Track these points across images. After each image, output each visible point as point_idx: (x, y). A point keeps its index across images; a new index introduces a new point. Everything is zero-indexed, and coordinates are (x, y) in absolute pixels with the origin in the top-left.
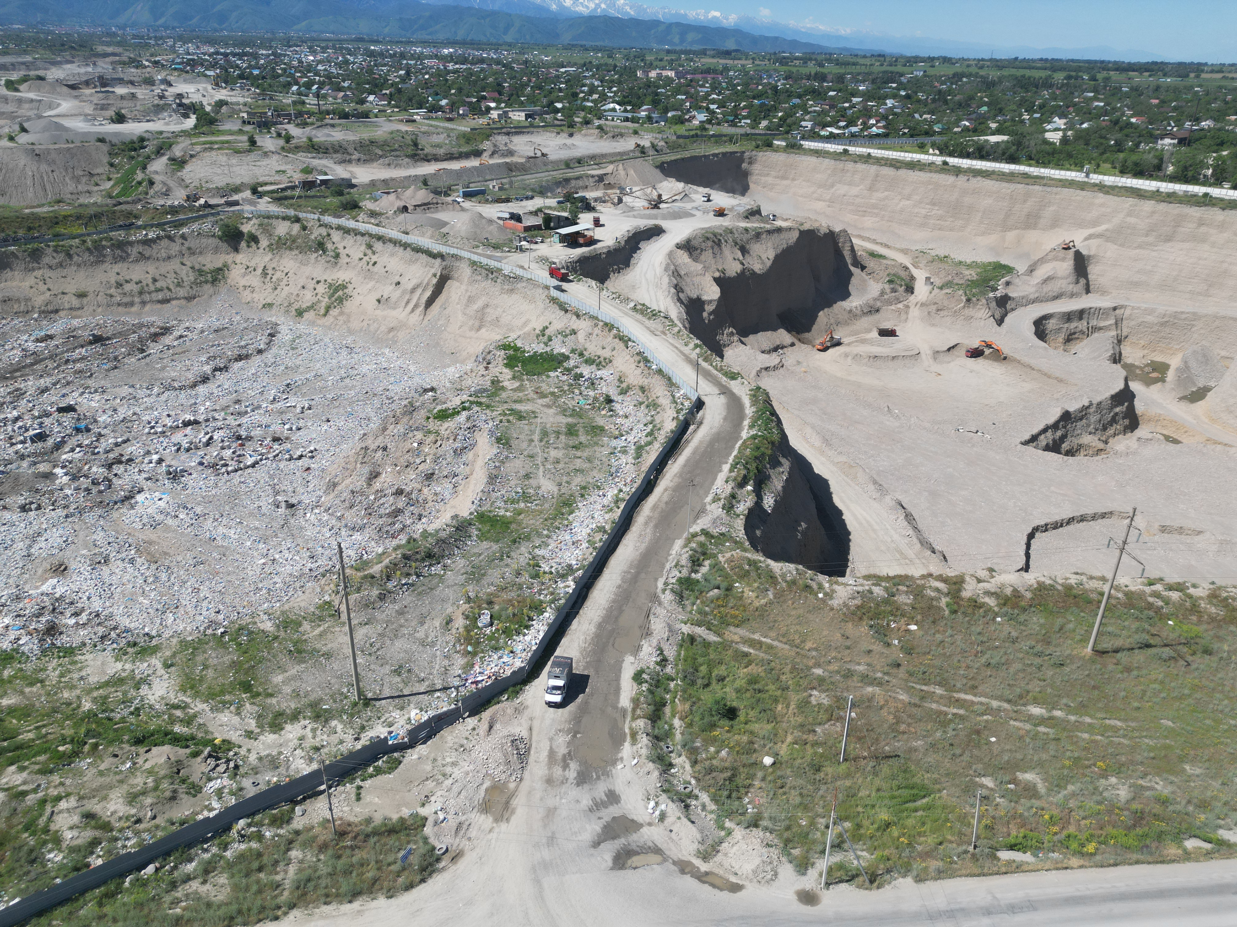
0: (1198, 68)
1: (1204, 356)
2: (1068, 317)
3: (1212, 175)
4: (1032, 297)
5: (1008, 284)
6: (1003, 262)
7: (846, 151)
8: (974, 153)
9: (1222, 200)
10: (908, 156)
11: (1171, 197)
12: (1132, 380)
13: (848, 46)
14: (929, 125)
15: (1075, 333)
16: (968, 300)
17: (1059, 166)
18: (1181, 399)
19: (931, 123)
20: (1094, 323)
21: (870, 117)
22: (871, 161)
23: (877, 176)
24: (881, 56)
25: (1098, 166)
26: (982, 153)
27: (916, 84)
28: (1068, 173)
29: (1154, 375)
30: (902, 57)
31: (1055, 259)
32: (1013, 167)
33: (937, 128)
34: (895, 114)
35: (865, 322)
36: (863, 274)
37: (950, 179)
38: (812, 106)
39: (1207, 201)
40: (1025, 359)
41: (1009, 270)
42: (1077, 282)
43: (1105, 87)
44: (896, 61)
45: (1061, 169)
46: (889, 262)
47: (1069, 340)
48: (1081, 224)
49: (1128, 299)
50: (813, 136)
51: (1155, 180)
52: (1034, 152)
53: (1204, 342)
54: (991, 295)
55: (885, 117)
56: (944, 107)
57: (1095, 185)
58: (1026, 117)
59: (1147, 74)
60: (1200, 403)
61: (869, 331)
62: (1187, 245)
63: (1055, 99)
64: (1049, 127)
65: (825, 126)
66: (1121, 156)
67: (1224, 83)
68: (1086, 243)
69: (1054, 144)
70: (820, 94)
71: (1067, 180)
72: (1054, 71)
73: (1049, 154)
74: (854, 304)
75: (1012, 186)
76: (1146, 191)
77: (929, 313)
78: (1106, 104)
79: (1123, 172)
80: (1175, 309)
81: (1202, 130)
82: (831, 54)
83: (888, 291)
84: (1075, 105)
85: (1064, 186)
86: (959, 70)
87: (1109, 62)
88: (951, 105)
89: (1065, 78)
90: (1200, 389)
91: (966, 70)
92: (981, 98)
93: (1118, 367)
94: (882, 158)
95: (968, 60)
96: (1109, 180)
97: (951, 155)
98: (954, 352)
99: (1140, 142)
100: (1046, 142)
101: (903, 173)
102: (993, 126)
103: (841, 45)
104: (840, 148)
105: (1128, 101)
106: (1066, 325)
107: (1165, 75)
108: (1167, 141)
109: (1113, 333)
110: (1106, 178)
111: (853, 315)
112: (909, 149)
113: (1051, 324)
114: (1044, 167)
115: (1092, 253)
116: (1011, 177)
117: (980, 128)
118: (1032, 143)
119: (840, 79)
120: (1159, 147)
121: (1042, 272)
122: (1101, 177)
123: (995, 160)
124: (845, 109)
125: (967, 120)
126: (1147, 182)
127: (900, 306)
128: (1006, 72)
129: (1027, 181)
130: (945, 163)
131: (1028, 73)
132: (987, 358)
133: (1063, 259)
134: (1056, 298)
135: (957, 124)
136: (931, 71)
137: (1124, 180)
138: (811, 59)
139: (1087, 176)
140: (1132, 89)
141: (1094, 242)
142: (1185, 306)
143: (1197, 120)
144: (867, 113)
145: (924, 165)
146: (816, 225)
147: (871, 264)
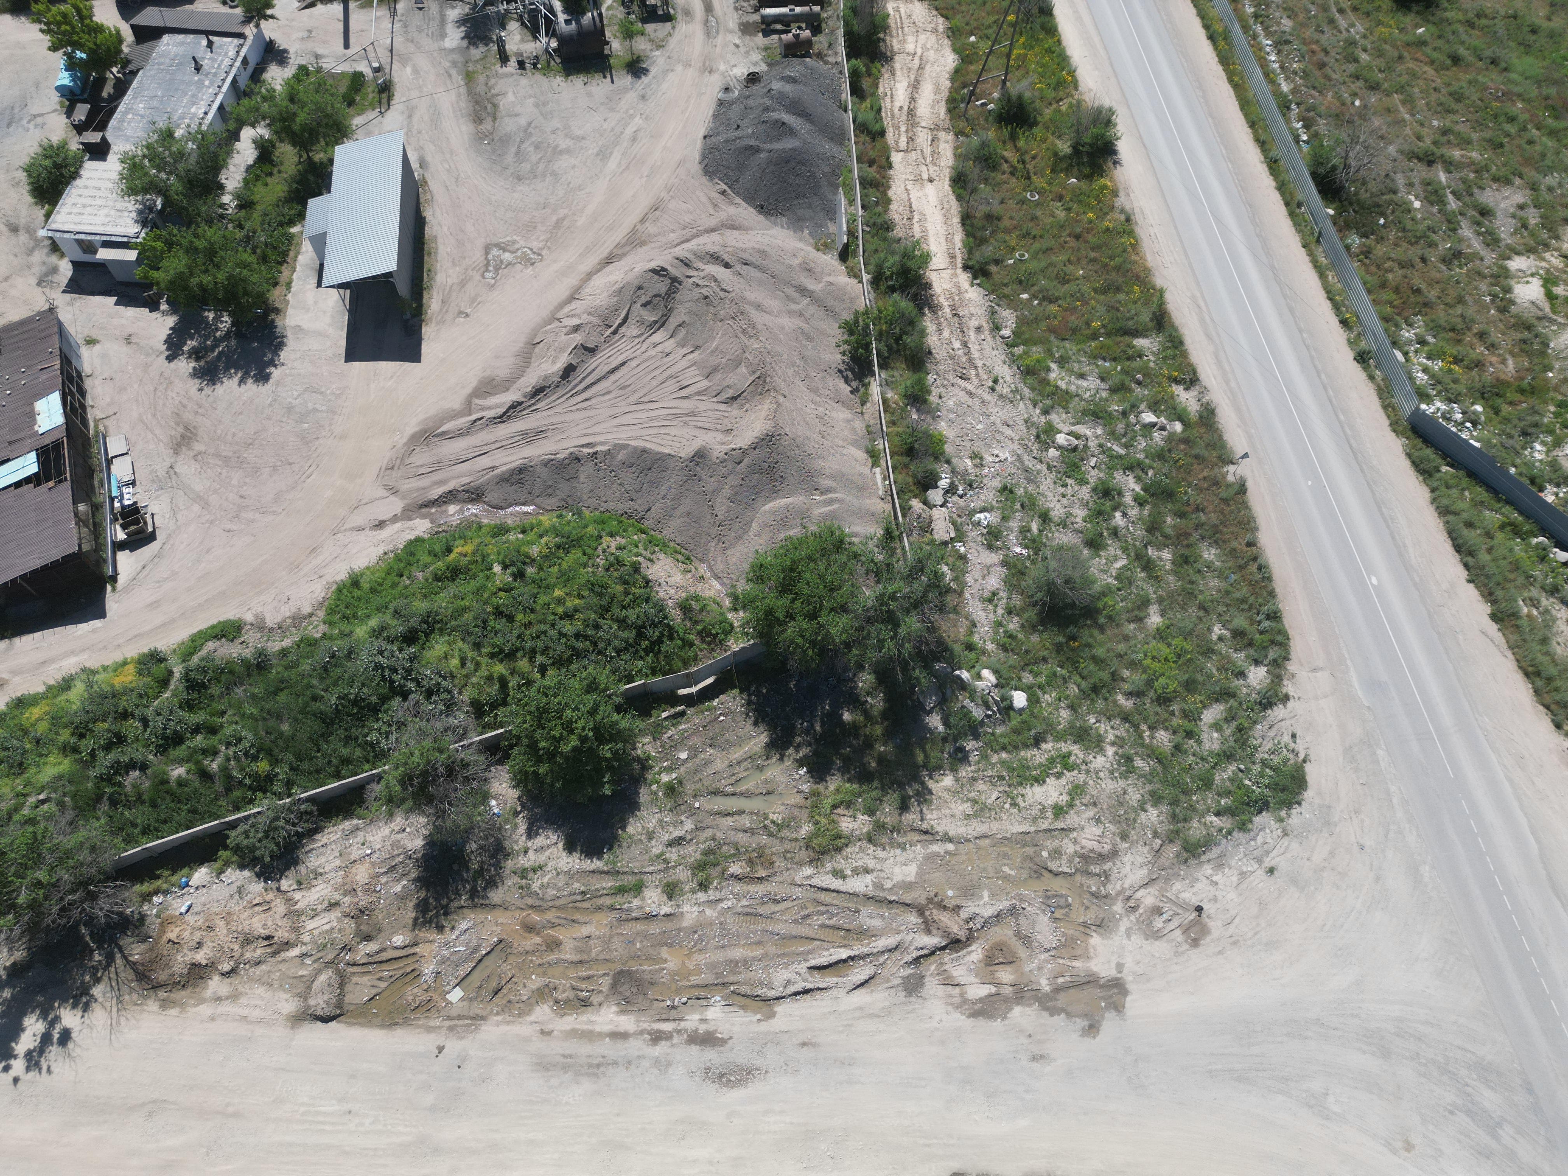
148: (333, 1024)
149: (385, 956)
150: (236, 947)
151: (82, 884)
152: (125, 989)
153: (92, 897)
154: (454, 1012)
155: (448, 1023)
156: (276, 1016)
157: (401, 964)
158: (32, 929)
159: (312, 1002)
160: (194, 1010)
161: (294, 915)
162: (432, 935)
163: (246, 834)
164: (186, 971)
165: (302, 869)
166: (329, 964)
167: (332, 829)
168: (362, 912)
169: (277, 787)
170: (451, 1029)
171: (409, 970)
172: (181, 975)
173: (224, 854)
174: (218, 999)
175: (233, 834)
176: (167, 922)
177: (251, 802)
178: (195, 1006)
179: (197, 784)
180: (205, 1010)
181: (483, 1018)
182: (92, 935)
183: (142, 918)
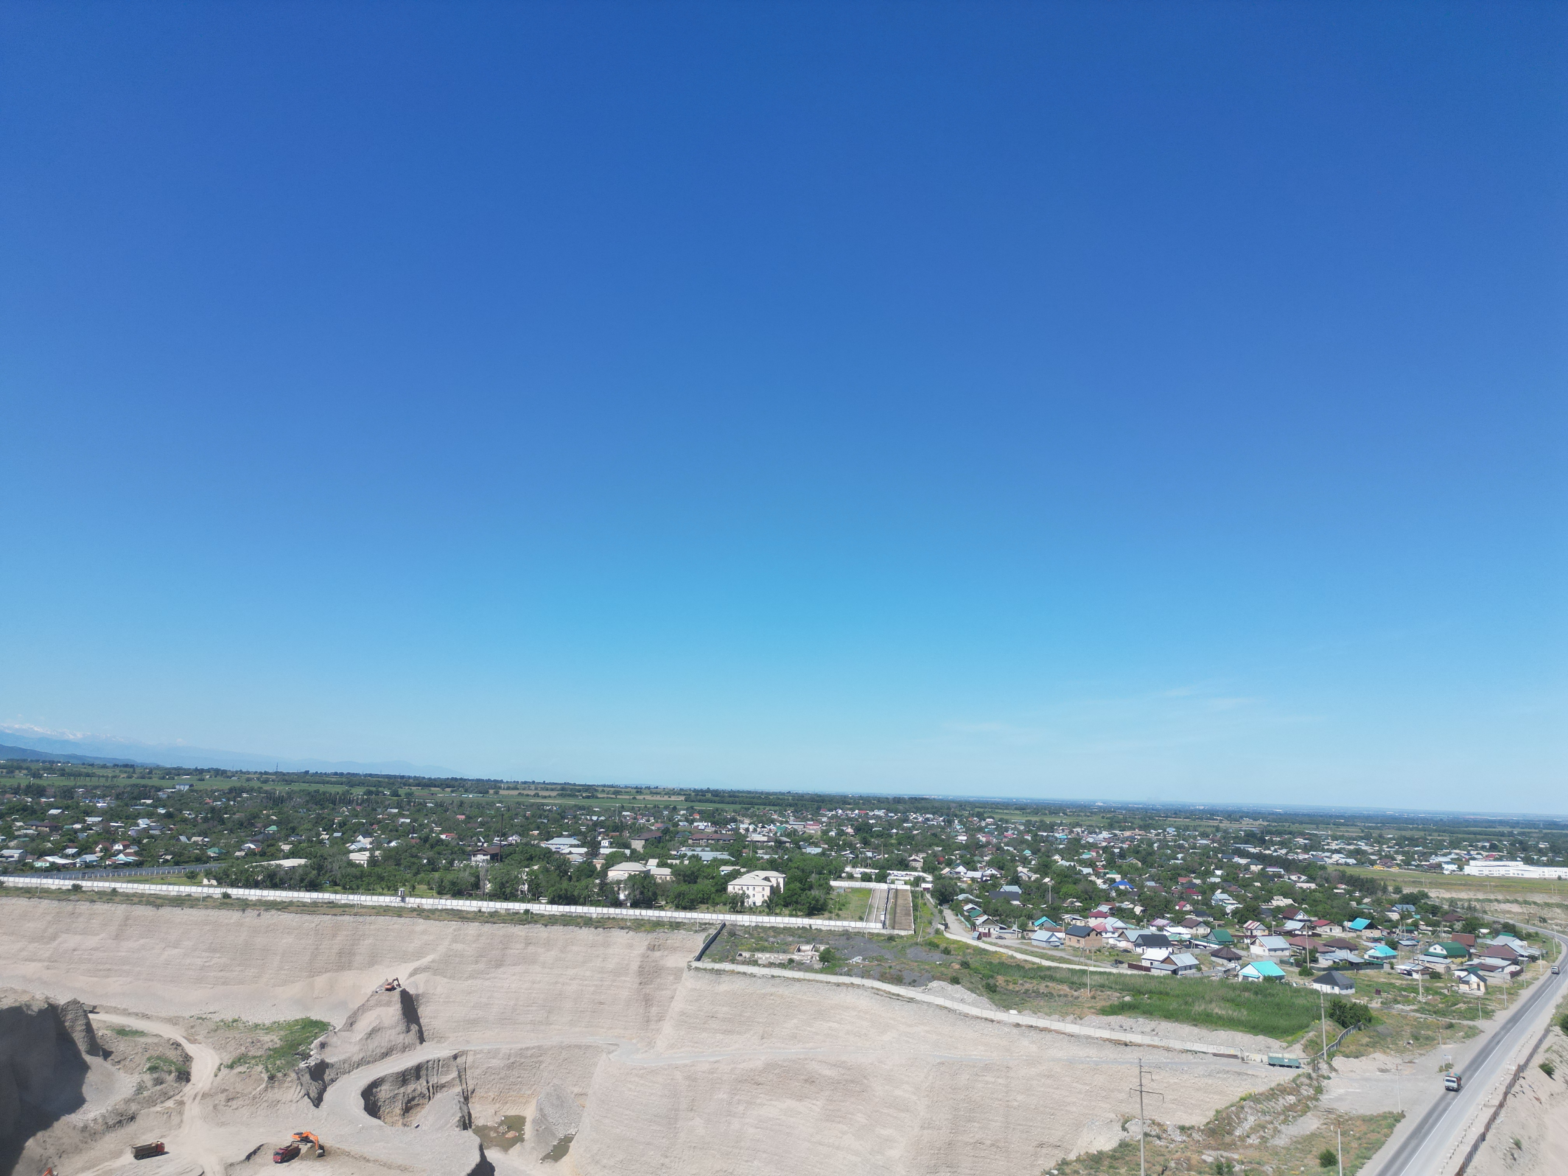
0: (496, 785)
1: (558, 1097)
2: (404, 1078)
3: (529, 890)
4: (356, 1058)
5: (323, 1046)
6: (314, 1017)
7: (77, 888)
8: (263, 881)
9: (543, 916)
10: (173, 890)
11: (493, 917)
12: (489, 1148)
13: (79, 752)
14: (201, 849)
15: (413, 1099)
16: (272, 1078)
17: (370, 890)
18: (543, 1159)
19: (204, 847)
20: (434, 1080)
21: (115, 842)
22: (117, 899)
23: (127, 918)
24: (128, 767)
25: (414, 888)
26: (275, 881)
27: (181, 801)
28: (381, 898)
29: (511, 1135)
30: (158, 768)
31: (379, 1004)
32: (315, 895)
33: (211, 853)
34: (151, 837)
35: (111, 1141)
36: (108, 1065)
37: (235, 916)
38: (20, 828)
39: (528, 918)
40: (355, 1149)
41: (321, 1026)
42: (408, 1031)
43: (409, 802)
44: (150, 772)
45: (373, 894)
46: (149, 1040)
47: (408, 1108)
48: (404, 958)
49: (468, 1042)
50: (22, 868)
51: (475, 899)
52: (339, 876)
53: (556, 1081)
54: (302, 1065)
55: (137, 841)
56: (220, 828)
57: (413, 910)
58: (325, 836)
59: (449, 790)
60: (564, 1159)
61: (118, 1154)
62: (518, 969)
63: (356, 816)
64: (353, 847)
65: (42, 854)
66: (436, 875)
67: (521, 799)
68: (412, 979)
69: (362, 866)
70: (34, 812)
71: (381, 906)
72: (352, 786)
73: (356, 877)
74: (91, 1115)
75: (317, 919)
76: (468, 912)
77: (215, 1107)
78: (414, 820)
79: (441, 893)
80: (520, 1046)
81: (511, 845)
82: (52, 762)
83: (149, 1084)
84: (379, 822)
85: (378, 914)
86: (238, 785)
87: (409, 777)
88: (230, 825)
89: (365, 794)
90: (561, 1140)
91: (245, 785)
92: (268, 816)
93: (469, 1133)
94: (135, 895)
95: (248, 773)
96: (428, 903)
97: (233, 885)
98: (257, 1159)
99: (454, 860)
100: (351, 864)
101: (167, 912)
102: (286, 848)
103: (69, 751)
104: (68, 884)
105: (434, 817)
106: (402, 1090)
107: (466, 791)
108: (480, 857)
109: (458, 1089)
110: (424, 901)
111: (89, 1134)
112: (173, 880)
113: (384, 1092)
114: (353, 893)
115: (420, 991)
116: (313, 908)
117: (269, 850)
118: (336, 866)
119: (68, 793)
120: (473, 864)
121: (365, 1024)
122: (418, 900)
123: (291, 888)
124: (76, 831)
125: (252, 842)
126: (468, 902)
127: (170, 1104)
128: (296, 787)
129: (334, 911)
130: (226, 896)
131: (322, 788)
132: (306, 1157)
133: (388, 1004)
134: (386, 1055)
135: (239, 846)
136: (199, 786)
137: (443, 901)
138: (20, 768)
139: (403, 900)
140: (436, 805)
141: (421, 978)
142: (529, 1040)
143: (504, 835)
144: (110, 837)
145: (197, 899)
146: (24, 999)
147: (120, 1046)
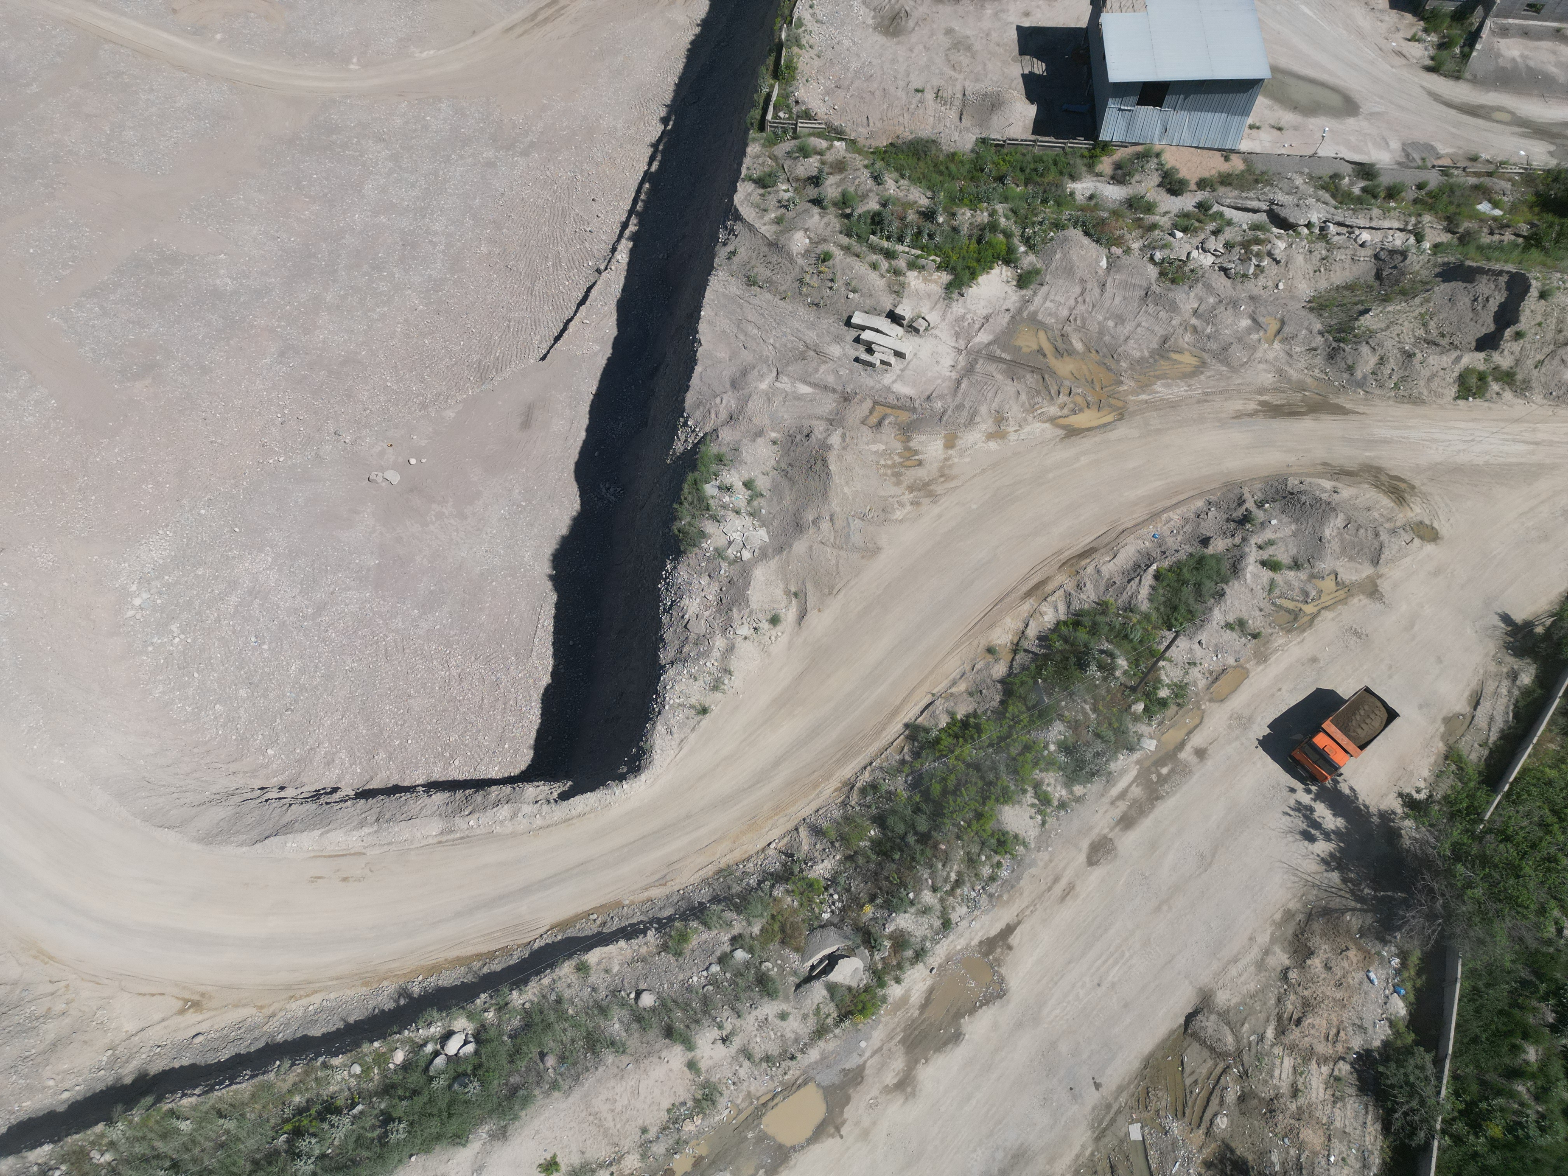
148: (1182, 1020)
149: (1215, 1101)
150: (1306, 993)
151: (1449, 915)
152: (1325, 895)
153: (1431, 917)
154: (1121, 1119)
155: (1115, 1107)
156: (1220, 983)
157: (1198, 1109)
158: (1426, 862)
159: (1213, 1017)
160: (1269, 932)
161: (1308, 1055)
162: (1207, 1153)
163: (1422, 1068)
164: (1310, 944)
165: (1352, 1091)
166: (1239, 1053)
167: (1379, 1143)
168: (1271, 1111)
169: (1459, 1127)
170: (1109, 1107)
171: (1187, 1111)
172: (1308, 939)
173: (1410, 1038)
174: (1267, 952)
175: (1428, 1058)
176: (1367, 957)
177: (1457, 1094)
178: (1272, 935)
179: (1507, 1061)
180: (1264, 938)
181: (1098, 1139)
182: (1392, 898)
183: (1384, 942)
